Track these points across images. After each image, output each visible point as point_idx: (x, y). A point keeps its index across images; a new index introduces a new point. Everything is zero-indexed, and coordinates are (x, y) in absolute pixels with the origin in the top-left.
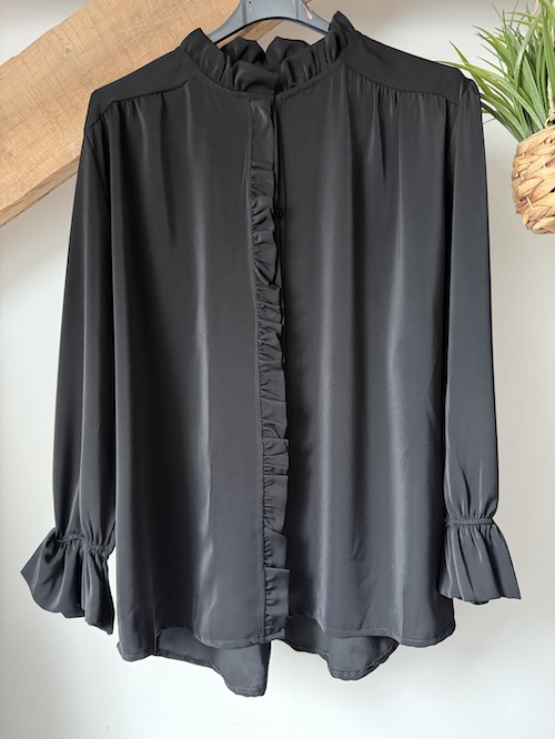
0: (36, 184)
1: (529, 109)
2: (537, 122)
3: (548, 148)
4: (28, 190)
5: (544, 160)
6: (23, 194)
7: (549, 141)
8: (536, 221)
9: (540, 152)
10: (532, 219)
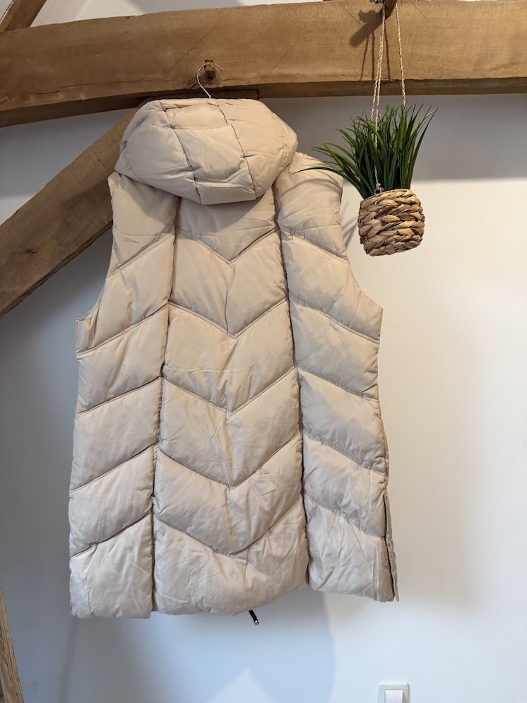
0: (85, 241)
1: (366, 183)
2: (371, 190)
3: (375, 208)
4: (80, 245)
5: (374, 214)
6: (77, 248)
7: (376, 203)
8: (370, 250)
9: (371, 209)
10: (369, 248)
